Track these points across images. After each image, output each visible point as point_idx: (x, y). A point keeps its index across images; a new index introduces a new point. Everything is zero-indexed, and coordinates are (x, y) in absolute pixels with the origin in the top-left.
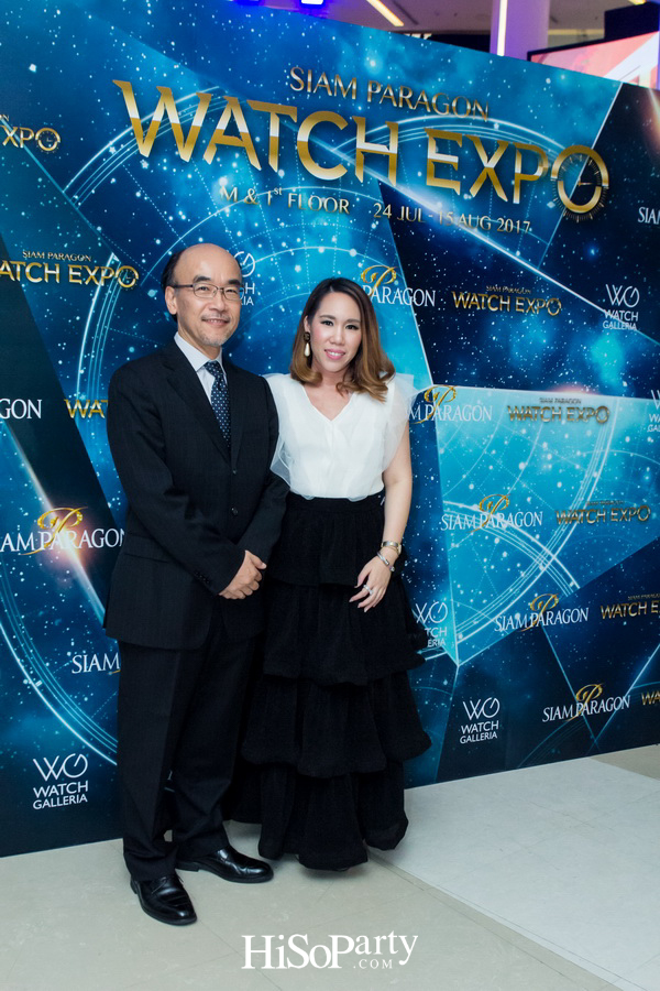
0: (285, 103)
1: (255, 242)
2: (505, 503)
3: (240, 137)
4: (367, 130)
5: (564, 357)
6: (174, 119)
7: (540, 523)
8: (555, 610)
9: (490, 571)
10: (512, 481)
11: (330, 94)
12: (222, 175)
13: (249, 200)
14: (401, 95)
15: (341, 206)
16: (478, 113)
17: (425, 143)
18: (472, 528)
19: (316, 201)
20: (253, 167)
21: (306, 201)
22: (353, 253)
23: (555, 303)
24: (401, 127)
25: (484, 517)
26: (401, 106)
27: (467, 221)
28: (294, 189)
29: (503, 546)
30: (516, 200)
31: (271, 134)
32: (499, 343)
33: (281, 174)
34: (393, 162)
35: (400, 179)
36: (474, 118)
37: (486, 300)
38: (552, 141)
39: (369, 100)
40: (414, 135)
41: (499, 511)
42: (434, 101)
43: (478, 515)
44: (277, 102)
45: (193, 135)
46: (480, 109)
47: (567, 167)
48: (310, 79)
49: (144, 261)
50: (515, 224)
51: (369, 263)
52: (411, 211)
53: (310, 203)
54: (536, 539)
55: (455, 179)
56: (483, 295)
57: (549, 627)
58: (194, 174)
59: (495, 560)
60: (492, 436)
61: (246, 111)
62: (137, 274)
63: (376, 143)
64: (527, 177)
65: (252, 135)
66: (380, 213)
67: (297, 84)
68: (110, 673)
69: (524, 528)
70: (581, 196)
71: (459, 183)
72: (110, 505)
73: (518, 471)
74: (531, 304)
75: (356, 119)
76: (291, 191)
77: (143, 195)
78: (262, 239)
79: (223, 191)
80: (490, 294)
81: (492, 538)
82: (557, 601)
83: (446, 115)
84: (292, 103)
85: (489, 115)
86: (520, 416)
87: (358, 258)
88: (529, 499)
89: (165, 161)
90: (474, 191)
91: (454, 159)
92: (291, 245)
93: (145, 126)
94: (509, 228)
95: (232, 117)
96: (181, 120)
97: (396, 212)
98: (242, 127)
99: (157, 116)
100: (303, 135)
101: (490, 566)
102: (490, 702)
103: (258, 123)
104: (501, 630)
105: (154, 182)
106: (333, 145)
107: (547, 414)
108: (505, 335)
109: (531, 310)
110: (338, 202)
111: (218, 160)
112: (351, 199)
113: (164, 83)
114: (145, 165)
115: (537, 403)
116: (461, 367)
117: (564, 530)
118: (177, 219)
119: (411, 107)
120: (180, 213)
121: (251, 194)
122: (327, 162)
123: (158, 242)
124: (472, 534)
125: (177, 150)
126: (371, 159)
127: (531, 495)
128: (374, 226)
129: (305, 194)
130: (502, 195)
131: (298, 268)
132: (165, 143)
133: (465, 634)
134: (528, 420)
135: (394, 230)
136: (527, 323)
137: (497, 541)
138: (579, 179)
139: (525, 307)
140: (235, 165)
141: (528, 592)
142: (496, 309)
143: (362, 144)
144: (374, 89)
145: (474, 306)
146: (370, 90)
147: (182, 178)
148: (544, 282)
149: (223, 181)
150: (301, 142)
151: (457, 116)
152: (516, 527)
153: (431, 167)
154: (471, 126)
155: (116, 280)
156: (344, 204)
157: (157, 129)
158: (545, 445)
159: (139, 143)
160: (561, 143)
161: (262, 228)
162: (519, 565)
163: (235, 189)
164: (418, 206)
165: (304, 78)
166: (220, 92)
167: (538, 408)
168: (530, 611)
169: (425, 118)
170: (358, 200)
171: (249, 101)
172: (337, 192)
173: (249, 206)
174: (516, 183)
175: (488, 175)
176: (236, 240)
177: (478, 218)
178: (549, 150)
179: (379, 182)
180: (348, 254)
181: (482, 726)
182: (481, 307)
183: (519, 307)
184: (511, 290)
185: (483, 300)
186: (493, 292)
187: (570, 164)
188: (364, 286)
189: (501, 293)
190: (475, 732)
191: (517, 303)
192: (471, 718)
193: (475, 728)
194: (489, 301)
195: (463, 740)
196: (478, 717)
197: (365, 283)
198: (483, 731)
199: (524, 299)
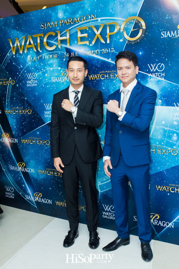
0: (40, 33)
1: (36, 70)
3: (31, 45)
4: (60, 34)
6: (19, 45)
11: (50, 27)
12: (28, 55)
14: (69, 21)
16: (93, 18)
17: (77, 32)
19: (49, 56)
20: (35, 51)
21: (47, 57)
22: (59, 68)
24: (70, 30)
26: (69, 24)
27: (92, 52)
28: (44, 55)
30: (108, 42)
31: (38, 42)
32: (105, 89)
33: (41, 51)
34: (68, 41)
35: (70, 45)
36: (91, 20)
37: (100, 76)
39: (60, 25)
40: (73, 31)
42: (78, 19)
44: (38, 34)
45: (22, 47)
46: (93, 17)
47: (127, 26)
48: (45, 25)
49: (16, 78)
50: (108, 50)
51: (64, 70)
52: (74, 53)
53: (48, 57)
55: (87, 41)
56: (98, 75)
58: (23, 56)
61: (32, 38)
62: (14, 81)
63: (63, 37)
64: (111, 34)
65: (34, 44)
66: (66, 56)
67: (43, 27)
68: (16, 171)
70: (133, 35)
71: (88, 42)
72: (13, 133)
74: (116, 76)
75: (57, 32)
76: (43, 55)
77: (14, 63)
78: (38, 69)
79: (29, 59)
83: (83, 22)
84: (42, 33)
85: (96, 18)
87: (61, 70)
89: (18, 55)
90: (93, 43)
91: (86, 35)
92: (44, 69)
93: (14, 48)
94: (106, 52)
95: (30, 40)
97: (70, 54)
98: (32, 42)
99: (16, 45)
100: (45, 40)
102: (112, 207)
103: (35, 40)
105: (16, 60)
106: (52, 40)
108: (108, 87)
109: (116, 78)
110: (55, 55)
111: (28, 52)
112: (58, 54)
113: (17, 37)
114: (14, 57)
118: (21, 67)
119: (72, 23)
121: (35, 58)
122: (50, 45)
123: (18, 73)
125: (19, 51)
126: (62, 42)
128: (64, 60)
129: (46, 55)
130: (103, 41)
131: (46, 75)
132: (17, 51)
133: (101, 182)
136: (116, 82)
138: (132, 28)
139: (114, 77)
140: (31, 52)
142: (104, 79)
143: (59, 38)
144: (61, 22)
145: (96, 79)
146: (60, 22)
147: (21, 58)
149: (29, 56)
150: (45, 42)
151: (86, 21)
153: (79, 39)
154: (91, 23)
155: (11, 83)
156: (56, 55)
157: (16, 48)
159: (13, 52)
160: (123, 18)
161: (37, 66)
163: (31, 58)
164: (76, 51)
165: (44, 25)
166: (27, 35)
169: (76, 25)
170: (60, 53)
171: (33, 35)
172: (54, 53)
173: (35, 61)
174: (107, 36)
175: (98, 37)
176: (32, 70)
177: (95, 51)
178: (119, 22)
179: (65, 47)
180: (58, 69)
181: (110, 214)
182: (98, 78)
183: (112, 77)
184: (109, 72)
185: (99, 76)
186: (102, 73)
187: (128, 24)
188: (63, 77)
189: (105, 73)
190: (107, 215)
191: (111, 76)
192: (106, 210)
193: (107, 214)
194: (101, 76)
195: (103, 216)
196: (108, 210)
197: (63, 76)
198: (110, 216)
199: (113, 74)
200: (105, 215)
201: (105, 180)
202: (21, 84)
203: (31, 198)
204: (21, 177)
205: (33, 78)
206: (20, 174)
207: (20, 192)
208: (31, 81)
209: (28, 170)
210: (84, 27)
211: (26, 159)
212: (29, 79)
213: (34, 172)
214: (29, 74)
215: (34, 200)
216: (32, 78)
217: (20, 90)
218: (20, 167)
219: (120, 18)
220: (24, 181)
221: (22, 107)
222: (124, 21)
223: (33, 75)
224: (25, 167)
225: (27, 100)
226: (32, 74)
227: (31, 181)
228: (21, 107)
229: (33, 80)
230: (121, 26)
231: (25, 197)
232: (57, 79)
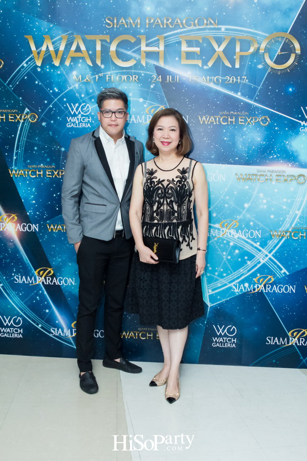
0: (103, 34)
1: (90, 99)
2: (236, 225)
3: (82, 52)
4: (146, 41)
5: (273, 148)
6: (51, 48)
7: (260, 237)
8: (272, 285)
9: (228, 260)
10: (240, 213)
11: (126, 27)
12: (73, 70)
13: (87, 80)
14: (165, 22)
15: (134, 79)
16: (211, 24)
17: (180, 43)
18: (215, 236)
19: (120, 77)
20: (88, 65)
21: (115, 78)
22: (141, 100)
23: (266, 119)
24: (165, 37)
25: (223, 231)
26: (165, 27)
27: (206, 80)
28: (109, 73)
29: (235, 247)
30: (237, 66)
31: (97, 49)
32: (228, 141)
33: (103, 67)
34: (161, 55)
35: (165, 62)
36: (209, 27)
37: (219, 119)
38: (260, 33)
39: (147, 27)
40: (173, 40)
41: (232, 228)
42: (184, 22)
43: (219, 229)
44: (99, 34)
45: (60, 54)
46: (212, 22)
47: (271, 45)
48: (115, 21)
49: (40, 111)
50: (237, 79)
51: (150, 104)
52: (173, 78)
53: (117, 79)
54: (257, 245)
55: (198, 59)
56: (217, 117)
57: (268, 293)
58: (61, 71)
59: (230, 254)
60: (226, 189)
61: (84, 41)
62: (37, 116)
63: (151, 46)
64: (243, 54)
65: (88, 51)
66: (155, 80)
67: (109, 25)
68: (30, 285)
69: (248, 238)
70: (281, 60)
71: (201, 61)
72: (28, 214)
73: (244, 208)
74: (249, 120)
75: (140, 37)
76: (107, 74)
77: (39, 82)
78: (94, 97)
79: (75, 77)
80: (221, 116)
81: (228, 243)
82: (273, 279)
83: (192, 28)
84: (107, 34)
85: (218, 24)
86: (243, 179)
87: (144, 103)
88: (251, 223)
89: (48, 67)
90: (210, 64)
91: (197, 49)
93: (39, 53)
94: (233, 81)
95: (78, 44)
96: (54, 49)
97: (164, 78)
98: (83, 48)
99: (44, 48)
100: (113, 48)
101: (227, 257)
102: (230, 328)
103: (90, 46)
104: (236, 291)
105: (43, 76)
106: (128, 50)
107: (262, 178)
108: (233, 137)
109: (249, 123)
110: (132, 77)
111: (72, 64)
112: (139, 75)
113: (46, 33)
114: (39, 70)
115: (256, 172)
116: (205, 154)
117: (276, 241)
118: (54, 91)
119: (171, 27)
120: (55, 89)
121: (89, 77)
122: (126, 58)
123: (46, 102)
124: (216, 239)
125: (52, 61)
126: (149, 55)
127: (252, 221)
128: (152, 86)
129: (115, 75)
130: (228, 64)
132: (48, 59)
133: (213, 290)
134: (249, 182)
135: (163, 87)
136: (247, 130)
137: (231, 244)
138: (279, 51)
139: (245, 122)
140: (80, 65)
141: (253, 273)
142: (226, 123)
143: (144, 48)
144: (150, 21)
145: (212, 123)
146: (147, 21)
147: (56, 73)
148: (257, 108)
149: (75, 73)
150: (113, 51)
151: (198, 27)
152: (244, 237)
153: (184, 55)
154: (207, 31)
155: (28, 119)
156: (135, 77)
157: (44, 54)
158: (261, 195)
159: (36, 61)
160: (265, 32)
161: (94, 92)
162: (246, 258)
163: (80, 76)
164: (177, 75)
165: (113, 21)
166: (72, 34)
167: (256, 175)
168: (254, 284)
169: (179, 31)
170: (143, 75)
171: (86, 36)
172: (131, 72)
173: (87, 83)
174: (237, 57)
175: (218, 55)
176: (82, 98)
177: (213, 78)
178: (258, 38)
179: (154, 65)
180: (138, 101)
181: (226, 339)
182: (216, 123)
183: (241, 122)
184: (236, 113)
185: (217, 119)
186: (224, 115)
187: (273, 43)
188: (148, 116)
189: (229, 115)
190: (221, 342)
191: (240, 120)
192: (218, 334)
193: (221, 340)
194: (221, 119)
195: (214, 345)
196: (223, 334)
197: (148, 114)
198: (226, 342)
199: (244, 117)
200: (217, 342)
201: (219, 285)
202: (52, 122)
203: (63, 332)
204: (42, 296)
205: (82, 113)
206: (41, 289)
207: (38, 324)
208: (78, 119)
209: (60, 280)
210: (193, 36)
211: (56, 261)
212: (72, 113)
213: (74, 284)
214: (74, 104)
215: (72, 334)
216: (79, 113)
217: (50, 133)
218: (41, 276)
219: (260, 31)
220: (48, 303)
221: (54, 164)
222: (266, 38)
223: (83, 107)
224: (52, 277)
225: (64, 151)
226: (80, 104)
227: (65, 300)
228: (51, 165)
229: (82, 116)
230: (260, 44)
231: (50, 333)
232: (136, 118)
